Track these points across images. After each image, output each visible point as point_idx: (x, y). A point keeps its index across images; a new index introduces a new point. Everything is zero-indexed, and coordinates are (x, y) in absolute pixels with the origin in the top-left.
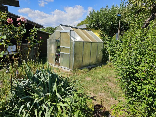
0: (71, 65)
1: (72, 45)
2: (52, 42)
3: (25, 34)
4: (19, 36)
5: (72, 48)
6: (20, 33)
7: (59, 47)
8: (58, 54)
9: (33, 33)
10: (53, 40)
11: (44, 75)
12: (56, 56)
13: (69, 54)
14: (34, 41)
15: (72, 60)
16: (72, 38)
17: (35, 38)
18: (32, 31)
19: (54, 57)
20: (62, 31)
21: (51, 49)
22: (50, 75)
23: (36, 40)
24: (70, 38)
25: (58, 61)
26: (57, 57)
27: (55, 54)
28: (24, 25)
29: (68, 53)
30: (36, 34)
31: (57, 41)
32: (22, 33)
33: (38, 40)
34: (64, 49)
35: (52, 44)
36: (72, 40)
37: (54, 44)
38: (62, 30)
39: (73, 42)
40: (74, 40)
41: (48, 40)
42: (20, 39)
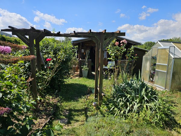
0: (167, 85)
1: (171, 62)
2: (148, 59)
3: (125, 52)
4: (121, 54)
5: (171, 66)
6: (122, 52)
7: (155, 64)
8: (153, 72)
9: (131, 51)
10: (149, 57)
11: (136, 82)
12: (151, 73)
13: (166, 72)
14: (131, 57)
15: (169, 79)
16: (171, 55)
17: (132, 55)
18: (130, 50)
19: (148, 75)
20: (159, 48)
21: (146, 66)
22: (141, 83)
23: (133, 56)
24: (169, 55)
25: (153, 80)
26: (152, 75)
27: (150, 71)
28: (125, 45)
29: (165, 70)
30: (133, 52)
31: (154, 58)
32: (123, 51)
33: (134, 56)
34: (160, 67)
35: (148, 60)
36: (171, 57)
37: (150, 61)
38: (160, 46)
39: (171, 59)
40: (173, 57)
41: (144, 57)
42: (121, 56)
